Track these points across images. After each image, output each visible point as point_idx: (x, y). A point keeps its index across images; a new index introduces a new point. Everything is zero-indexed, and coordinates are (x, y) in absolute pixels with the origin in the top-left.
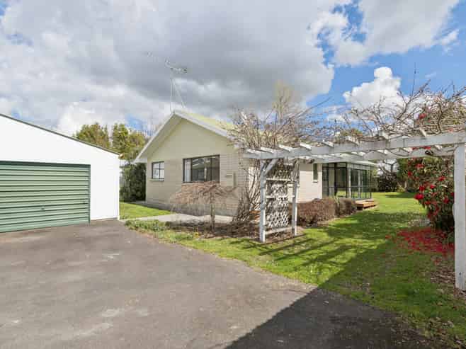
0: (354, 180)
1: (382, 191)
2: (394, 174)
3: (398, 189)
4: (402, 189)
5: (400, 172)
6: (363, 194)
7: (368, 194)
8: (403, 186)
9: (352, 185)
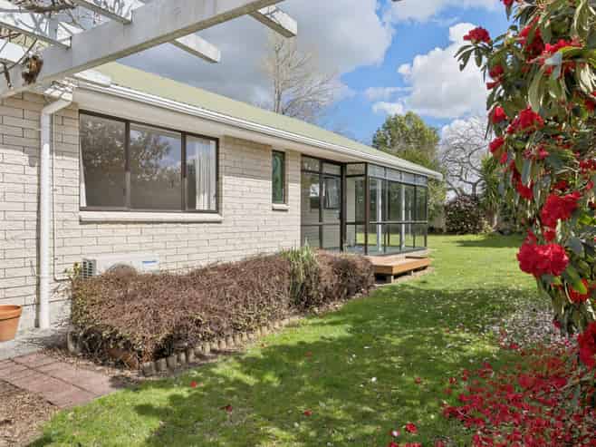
0: (391, 208)
1: (452, 232)
2: (475, 198)
3: (481, 228)
4: (489, 228)
5: (486, 195)
6: (408, 240)
7: (419, 240)
8: (491, 223)
9: (383, 218)
